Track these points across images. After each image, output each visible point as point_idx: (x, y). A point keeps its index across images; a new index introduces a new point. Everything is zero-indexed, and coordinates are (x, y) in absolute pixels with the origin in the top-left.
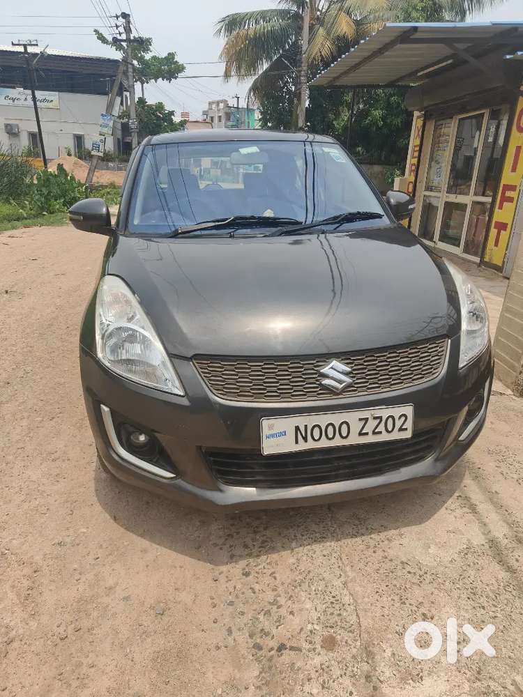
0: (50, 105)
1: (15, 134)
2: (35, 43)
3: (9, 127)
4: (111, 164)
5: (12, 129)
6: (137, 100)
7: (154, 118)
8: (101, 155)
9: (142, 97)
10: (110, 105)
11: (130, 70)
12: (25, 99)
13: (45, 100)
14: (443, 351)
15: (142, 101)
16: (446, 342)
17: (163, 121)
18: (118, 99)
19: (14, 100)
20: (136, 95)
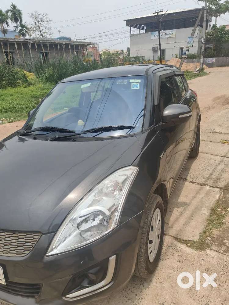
0: (172, 36)
1: (156, 51)
2: (162, 10)
4: (194, 60)
5: (155, 49)
6: (212, 26)
8: (186, 57)
9: (215, 24)
10: (193, 32)
11: (205, 13)
12: (162, 35)
13: (170, 34)
14: (36, 241)
15: (214, 26)
16: (40, 236)
17: (225, 34)
18: (198, 29)
19: (157, 36)
20: (212, 24)
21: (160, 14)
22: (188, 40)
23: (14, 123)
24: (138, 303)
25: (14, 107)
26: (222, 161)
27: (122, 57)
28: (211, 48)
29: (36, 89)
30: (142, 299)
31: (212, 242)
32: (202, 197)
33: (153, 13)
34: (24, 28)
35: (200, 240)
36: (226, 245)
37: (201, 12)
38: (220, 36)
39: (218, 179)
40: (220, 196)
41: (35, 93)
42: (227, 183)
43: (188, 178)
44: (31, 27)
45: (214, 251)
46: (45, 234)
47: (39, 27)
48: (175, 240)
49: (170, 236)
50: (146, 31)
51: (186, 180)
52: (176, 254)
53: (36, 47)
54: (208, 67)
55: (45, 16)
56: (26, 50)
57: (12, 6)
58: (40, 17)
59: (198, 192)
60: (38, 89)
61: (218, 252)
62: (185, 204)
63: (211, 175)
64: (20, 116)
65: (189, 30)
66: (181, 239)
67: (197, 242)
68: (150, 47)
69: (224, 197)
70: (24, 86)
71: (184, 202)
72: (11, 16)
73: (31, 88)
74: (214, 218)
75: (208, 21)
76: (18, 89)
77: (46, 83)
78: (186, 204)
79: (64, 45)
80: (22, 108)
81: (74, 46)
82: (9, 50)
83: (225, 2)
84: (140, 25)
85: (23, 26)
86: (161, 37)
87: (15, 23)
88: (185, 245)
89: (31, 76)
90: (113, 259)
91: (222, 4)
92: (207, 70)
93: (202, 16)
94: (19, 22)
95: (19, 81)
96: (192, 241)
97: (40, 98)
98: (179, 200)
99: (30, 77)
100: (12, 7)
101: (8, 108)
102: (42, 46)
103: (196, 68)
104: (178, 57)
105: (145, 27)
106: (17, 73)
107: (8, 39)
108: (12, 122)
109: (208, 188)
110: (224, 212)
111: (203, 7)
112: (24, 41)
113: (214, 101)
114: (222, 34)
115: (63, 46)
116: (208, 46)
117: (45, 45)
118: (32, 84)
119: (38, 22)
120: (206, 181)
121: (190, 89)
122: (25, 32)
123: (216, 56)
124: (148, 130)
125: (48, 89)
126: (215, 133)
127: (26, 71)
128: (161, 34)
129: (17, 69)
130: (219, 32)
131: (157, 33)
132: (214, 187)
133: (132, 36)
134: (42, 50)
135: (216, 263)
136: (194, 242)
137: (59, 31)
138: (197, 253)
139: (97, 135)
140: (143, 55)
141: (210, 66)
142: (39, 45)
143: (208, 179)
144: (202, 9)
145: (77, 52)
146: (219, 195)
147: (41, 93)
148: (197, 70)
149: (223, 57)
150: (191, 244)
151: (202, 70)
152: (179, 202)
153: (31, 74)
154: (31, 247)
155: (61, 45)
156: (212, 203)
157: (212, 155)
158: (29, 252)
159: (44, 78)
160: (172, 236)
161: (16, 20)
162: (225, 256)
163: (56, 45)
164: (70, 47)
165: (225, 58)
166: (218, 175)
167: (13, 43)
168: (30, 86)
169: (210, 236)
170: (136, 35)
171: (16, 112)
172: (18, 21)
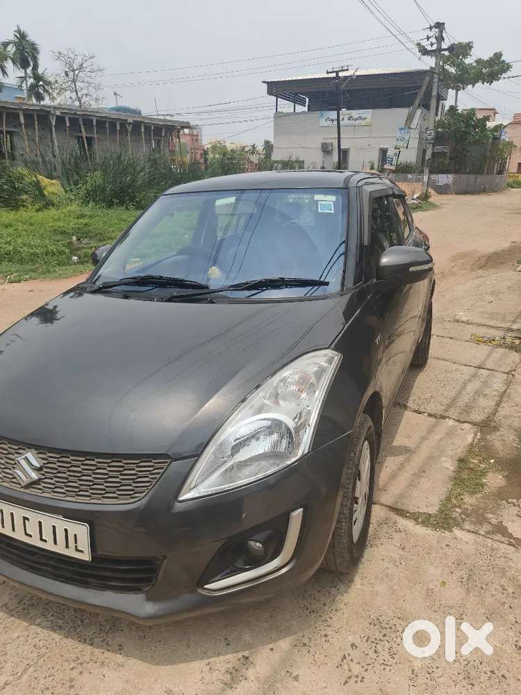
0: (363, 123)
1: (329, 151)
2: (346, 68)
3: (324, 146)
4: (410, 176)
5: (327, 147)
6: (447, 108)
7: (463, 126)
8: (393, 168)
9: (453, 104)
10: (410, 118)
11: (436, 80)
12: (343, 119)
13: (360, 118)
14: (158, 474)
15: (453, 109)
16: (167, 465)
17: (475, 127)
18: (419, 111)
19: (333, 121)
20: (448, 103)
21: (341, 74)
22: (398, 134)
23: (23, 283)
24: (331, 618)
25: (16, 252)
26: (474, 376)
27: (254, 159)
28: (444, 154)
29: (63, 215)
30: (336, 611)
31: (463, 516)
32: (440, 438)
33: (328, 73)
34: (41, 83)
35: (441, 511)
36: (490, 523)
37: (427, 79)
38: (463, 129)
39: (468, 409)
40: (474, 438)
41: (61, 225)
42: (486, 416)
43: (410, 404)
44: (56, 81)
45: (469, 531)
46: (176, 460)
47: (74, 81)
48: (392, 513)
49: (382, 505)
50: (309, 109)
51: (405, 407)
52: (397, 536)
53: (68, 124)
54: (438, 193)
55: (90, 61)
56: (43, 129)
57: (16, 34)
58: (79, 60)
59: (431, 430)
60: (70, 215)
61: (476, 533)
62: (406, 450)
63: (454, 400)
64: (33, 271)
65: (401, 113)
66: (403, 510)
67: (436, 516)
68: (317, 141)
69: (483, 439)
70: (37, 207)
71: (406, 447)
72: (14, 53)
73: (53, 212)
74: (465, 475)
75: (440, 98)
76: (23, 214)
77: (85, 202)
78: (410, 451)
79: (130, 124)
80: (35, 254)
81: (153, 128)
82: (4, 126)
83: (476, 61)
84: (296, 94)
85: (38, 78)
86: (341, 122)
87: (22, 70)
88: (413, 521)
89: (52, 187)
90: (298, 514)
91: (469, 65)
92: (435, 198)
93: (428, 87)
94: (31, 68)
95: (24, 197)
96: (425, 513)
97: (73, 234)
98: (395, 443)
99: (50, 189)
100: (18, 36)
101: (3, 253)
102: (81, 123)
103: (414, 194)
104: (376, 167)
105: (307, 99)
106: (21, 178)
107: (6, 102)
108: (19, 282)
109: (451, 423)
110: (483, 466)
111: (431, 68)
112: (41, 110)
113: (453, 261)
114: (467, 126)
115: (127, 126)
116: (439, 148)
117: (88, 121)
118: (53, 205)
119: (73, 71)
120: (446, 411)
121: (417, 228)
122: (41, 91)
123: (455, 172)
124: (353, 289)
125: (91, 217)
126: (458, 322)
127: (40, 174)
128: (341, 118)
129: (21, 170)
130: (463, 121)
131: (333, 115)
132: (464, 422)
133: (278, 116)
134: (81, 132)
135: (473, 552)
136: (430, 515)
137: (115, 94)
138: (437, 535)
139: (254, 295)
140: (301, 159)
141: (442, 190)
142: (74, 121)
143: (449, 406)
144: (429, 71)
145: (158, 142)
146: (472, 435)
147: (75, 224)
148: (415, 196)
149: (469, 173)
150: (424, 520)
151: (425, 197)
152: (395, 446)
153: (54, 181)
154: (148, 484)
155: (124, 123)
156: (460, 449)
157: (454, 363)
158: (143, 495)
159: (82, 193)
160: (386, 506)
161: (24, 64)
162: (490, 540)
163: (113, 123)
164: (143, 130)
165: (472, 177)
166: (467, 401)
167: (15, 111)
168: (50, 207)
169: (459, 507)
170: (288, 114)
171: (21, 261)
172: (29, 65)
